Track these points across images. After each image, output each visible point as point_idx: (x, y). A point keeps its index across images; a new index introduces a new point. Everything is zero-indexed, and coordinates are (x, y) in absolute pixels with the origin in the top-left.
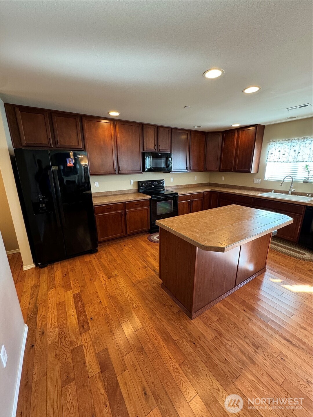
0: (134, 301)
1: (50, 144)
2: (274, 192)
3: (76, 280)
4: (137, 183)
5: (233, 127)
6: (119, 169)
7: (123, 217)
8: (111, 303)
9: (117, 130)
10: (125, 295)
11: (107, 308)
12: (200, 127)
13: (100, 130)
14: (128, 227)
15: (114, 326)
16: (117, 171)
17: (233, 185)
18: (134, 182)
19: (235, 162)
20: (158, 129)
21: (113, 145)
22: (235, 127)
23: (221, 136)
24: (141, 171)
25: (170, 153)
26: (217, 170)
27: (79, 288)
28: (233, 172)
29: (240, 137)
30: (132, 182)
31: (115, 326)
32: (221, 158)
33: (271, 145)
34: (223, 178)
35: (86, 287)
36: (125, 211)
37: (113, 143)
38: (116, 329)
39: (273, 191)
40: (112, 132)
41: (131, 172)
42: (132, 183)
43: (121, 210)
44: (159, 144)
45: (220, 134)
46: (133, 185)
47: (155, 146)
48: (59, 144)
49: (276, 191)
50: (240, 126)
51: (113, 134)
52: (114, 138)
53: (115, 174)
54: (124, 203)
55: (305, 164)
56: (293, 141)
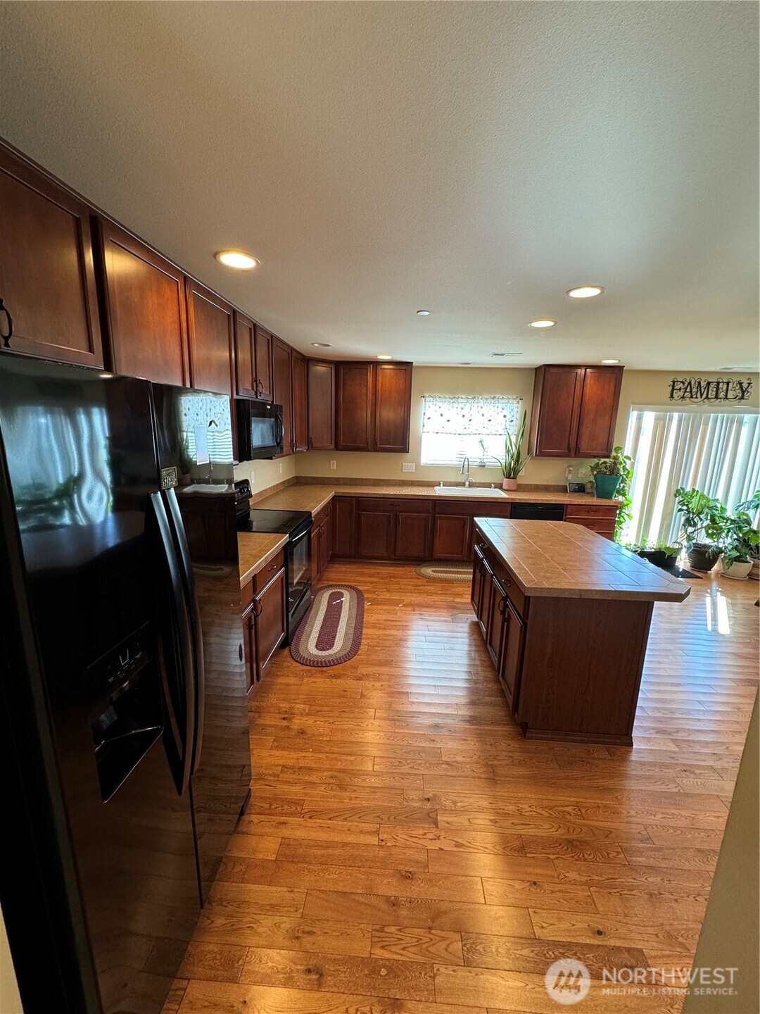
0: (557, 806)
3: (382, 930)
8: (549, 858)
10: (527, 814)
11: (567, 875)
12: (329, 346)
15: (633, 880)
17: (360, 479)
19: (374, 430)
23: (333, 370)
26: (332, 446)
27: (433, 931)
29: (380, 380)
31: (635, 879)
32: (337, 420)
33: (427, 403)
34: (334, 465)
35: (444, 906)
38: (643, 879)
39: (442, 485)
45: (332, 367)
49: (447, 484)
55: (478, 438)
56: (460, 400)
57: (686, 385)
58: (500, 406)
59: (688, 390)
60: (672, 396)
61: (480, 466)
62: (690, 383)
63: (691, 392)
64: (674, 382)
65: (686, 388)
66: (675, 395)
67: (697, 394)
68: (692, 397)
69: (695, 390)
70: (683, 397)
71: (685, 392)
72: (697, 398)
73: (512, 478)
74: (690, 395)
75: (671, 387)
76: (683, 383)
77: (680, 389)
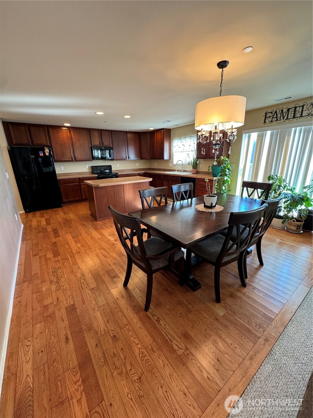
1: (30, 143)
2: (177, 171)
4: (91, 168)
5: (150, 130)
6: (75, 158)
7: (79, 187)
9: (72, 133)
13: (60, 134)
14: (83, 194)
16: (75, 160)
18: (89, 167)
19: (157, 152)
20: (101, 132)
21: (70, 143)
22: (151, 130)
23: (149, 135)
24: (91, 159)
25: (112, 147)
26: (149, 158)
28: (156, 159)
30: (87, 166)
32: (150, 150)
36: (80, 184)
37: (70, 142)
40: (69, 134)
41: (84, 160)
42: (87, 168)
43: (77, 183)
44: (103, 142)
45: (148, 133)
46: (88, 169)
47: (100, 143)
48: (35, 143)
49: (178, 171)
50: (153, 130)
51: (69, 136)
52: (70, 139)
53: (72, 161)
54: (79, 178)
55: (188, 153)
56: (182, 139)
57: (273, 114)
58: (192, 139)
59: (275, 116)
60: (265, 122)
61: (188, 164)
62: (276, 112)
63: (277, 117)
64: (266, 113)
65: (274, 116)
66: (267, 121)
67: (280, 118)
68: (277, 120)
69: (279, 115)
70: (272, 121)
71: (273, 118)
72: (280, 120)
73: (195, 168)
74: (276, 119)
75: (264, 117)
76: (272, 113)
77: (270, 117)
